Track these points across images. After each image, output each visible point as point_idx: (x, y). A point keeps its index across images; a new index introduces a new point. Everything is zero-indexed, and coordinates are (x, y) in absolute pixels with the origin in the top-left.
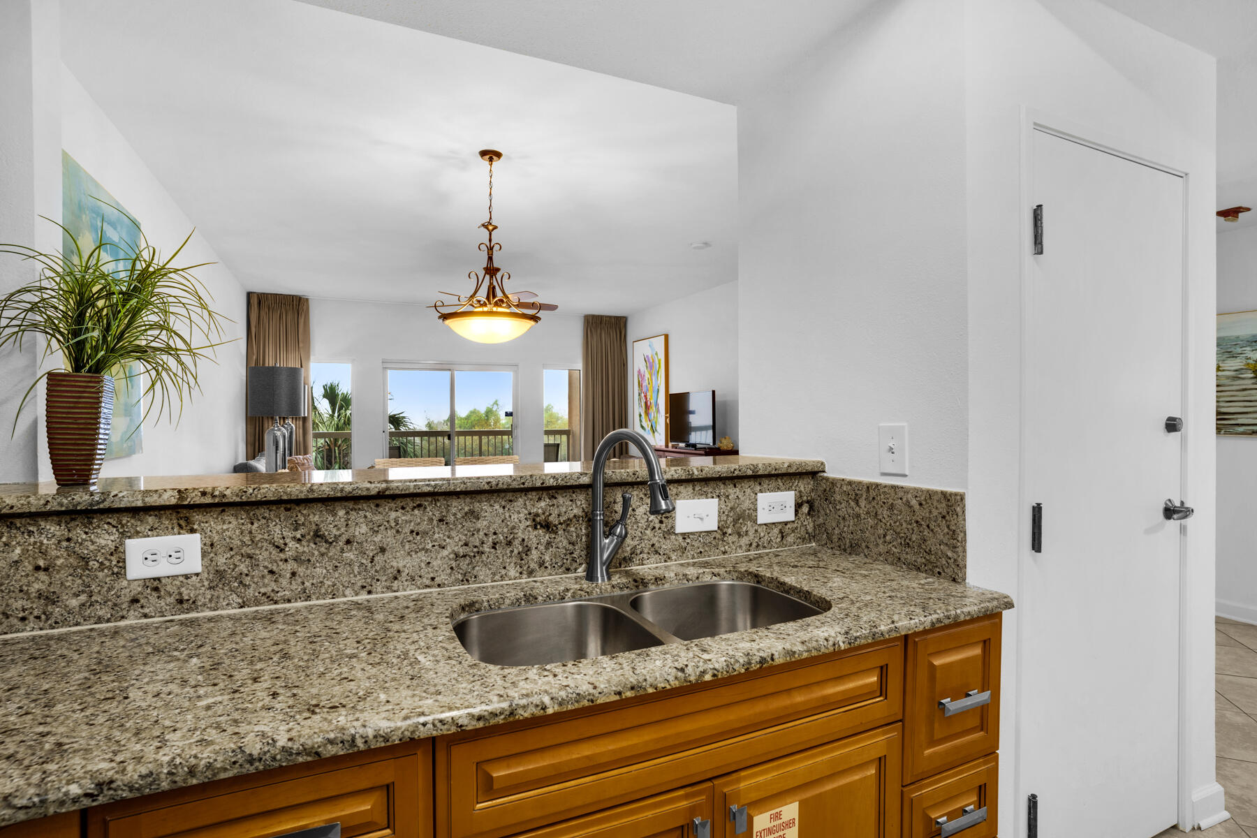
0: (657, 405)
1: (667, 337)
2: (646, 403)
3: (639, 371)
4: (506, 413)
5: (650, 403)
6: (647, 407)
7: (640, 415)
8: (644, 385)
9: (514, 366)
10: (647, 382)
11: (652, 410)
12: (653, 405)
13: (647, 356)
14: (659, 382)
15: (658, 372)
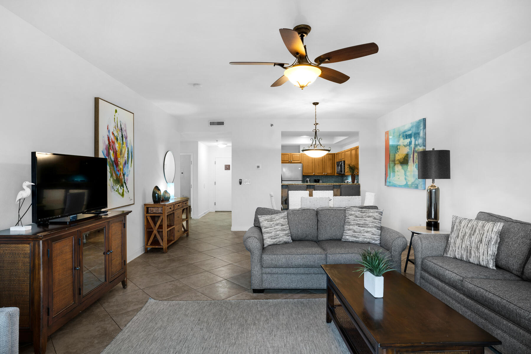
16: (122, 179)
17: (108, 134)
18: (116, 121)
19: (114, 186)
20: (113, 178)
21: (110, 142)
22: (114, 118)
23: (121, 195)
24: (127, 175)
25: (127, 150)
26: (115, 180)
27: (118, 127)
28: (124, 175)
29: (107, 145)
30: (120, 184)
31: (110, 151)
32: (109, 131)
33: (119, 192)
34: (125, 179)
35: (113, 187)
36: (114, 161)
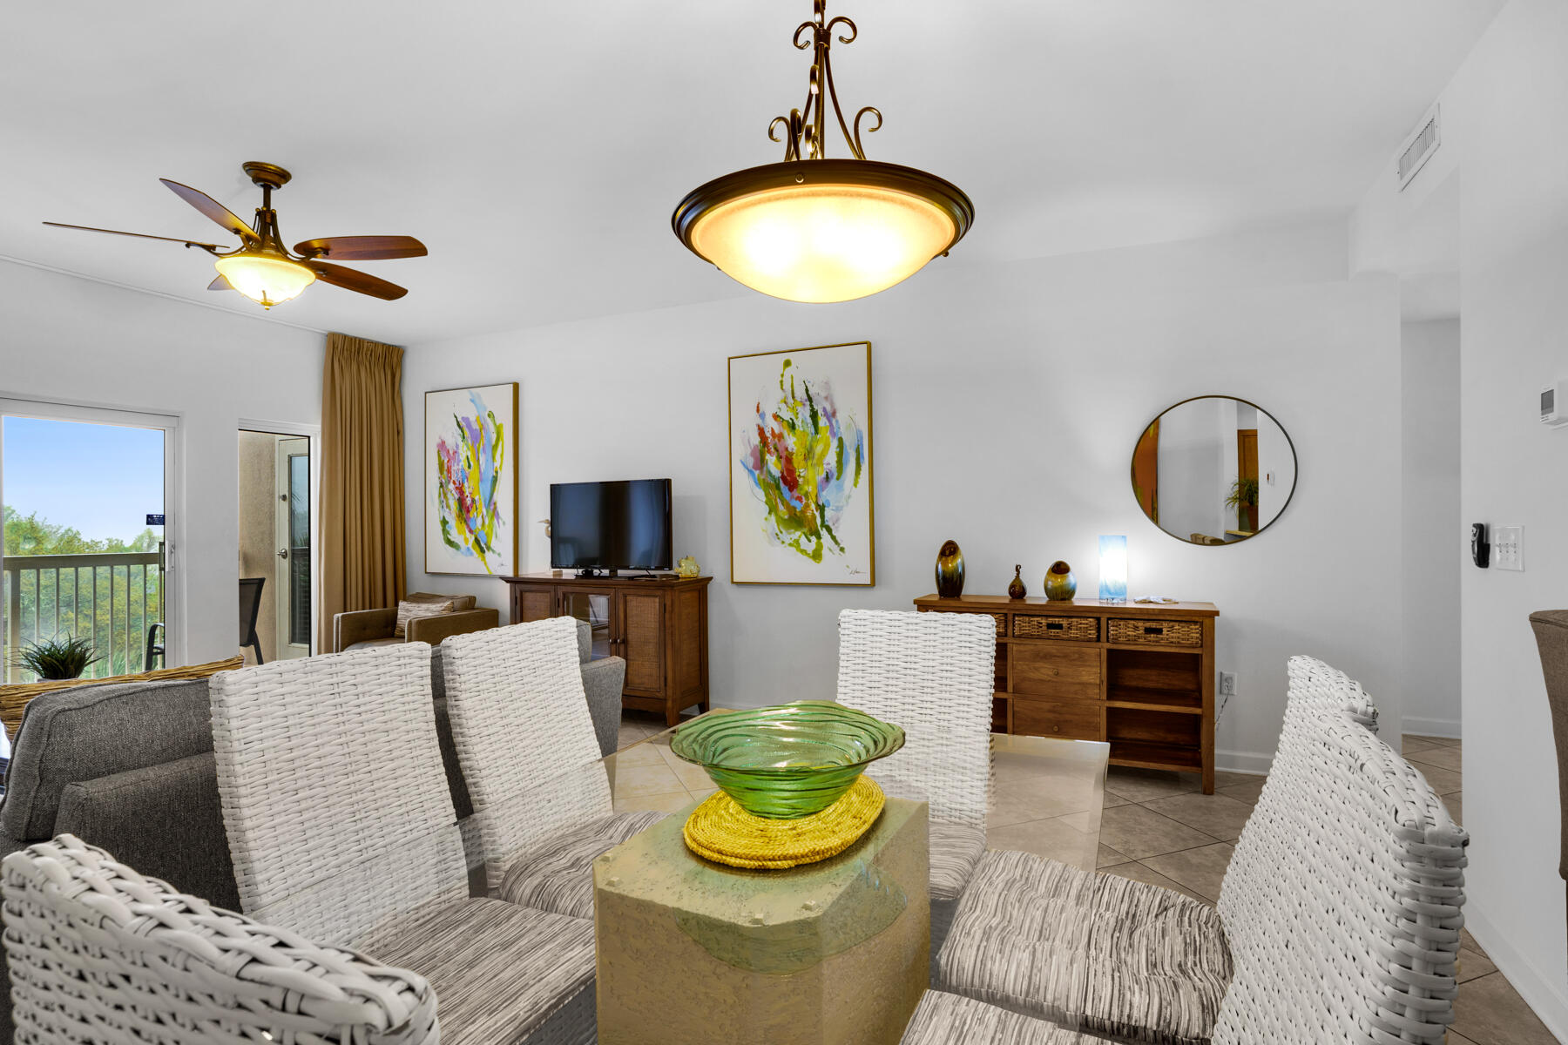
0: (491, 504)
1: (516, 386)
2: (461, 501)
3: (442, 446)
4: (148, 516)
5: (473, 500)
6: (464, 508)
7: (444, 522)
8: (454, 468)
9: (170, 419)
10: (464, 464)
11: (479, 515)
12: (481, 505)
13: (466, 419)
14: (497, 464)
15: (495, 447)
16: (815, 518)
17: (760, 422)
18: (787, 386)
19: (781, 532)
20: (776, 514)
21: (767, 438)
22: (781, 382)
23: (810, 557)
24: (837, 507)
25: (835, 443)
26: (785, 520)
27: (793, 397)
28: (821, 508)
29: (756, 447)
30: (806, 530)
31: (768, 457)
32: (762, 416)
33: (802, 547)
34: (826, 519)
35: (777, 535)
36: (783, 477)
